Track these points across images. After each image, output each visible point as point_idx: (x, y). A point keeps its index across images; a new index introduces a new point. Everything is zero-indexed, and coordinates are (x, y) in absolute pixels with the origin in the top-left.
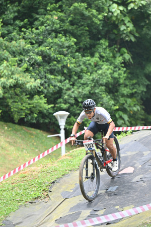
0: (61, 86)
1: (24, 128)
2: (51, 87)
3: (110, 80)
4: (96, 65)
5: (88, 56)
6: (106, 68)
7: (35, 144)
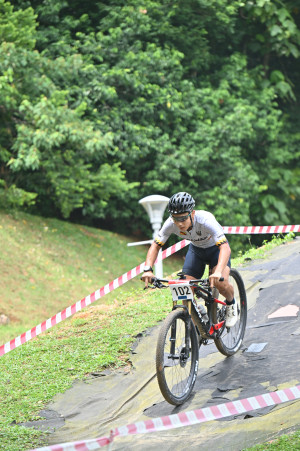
0: (154, 146)
1: (82, 228)
2: (134, 147)
3: (250, 133)
4: (223, 105)
5: (206, 87)
6: (242, 110)
7: (103, 259)
